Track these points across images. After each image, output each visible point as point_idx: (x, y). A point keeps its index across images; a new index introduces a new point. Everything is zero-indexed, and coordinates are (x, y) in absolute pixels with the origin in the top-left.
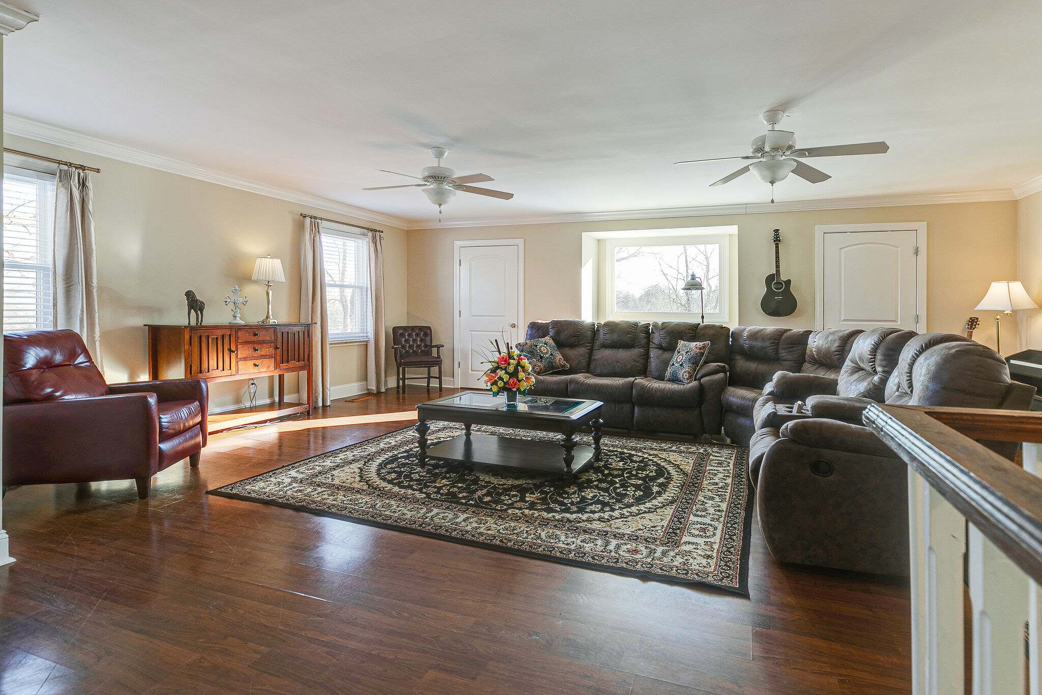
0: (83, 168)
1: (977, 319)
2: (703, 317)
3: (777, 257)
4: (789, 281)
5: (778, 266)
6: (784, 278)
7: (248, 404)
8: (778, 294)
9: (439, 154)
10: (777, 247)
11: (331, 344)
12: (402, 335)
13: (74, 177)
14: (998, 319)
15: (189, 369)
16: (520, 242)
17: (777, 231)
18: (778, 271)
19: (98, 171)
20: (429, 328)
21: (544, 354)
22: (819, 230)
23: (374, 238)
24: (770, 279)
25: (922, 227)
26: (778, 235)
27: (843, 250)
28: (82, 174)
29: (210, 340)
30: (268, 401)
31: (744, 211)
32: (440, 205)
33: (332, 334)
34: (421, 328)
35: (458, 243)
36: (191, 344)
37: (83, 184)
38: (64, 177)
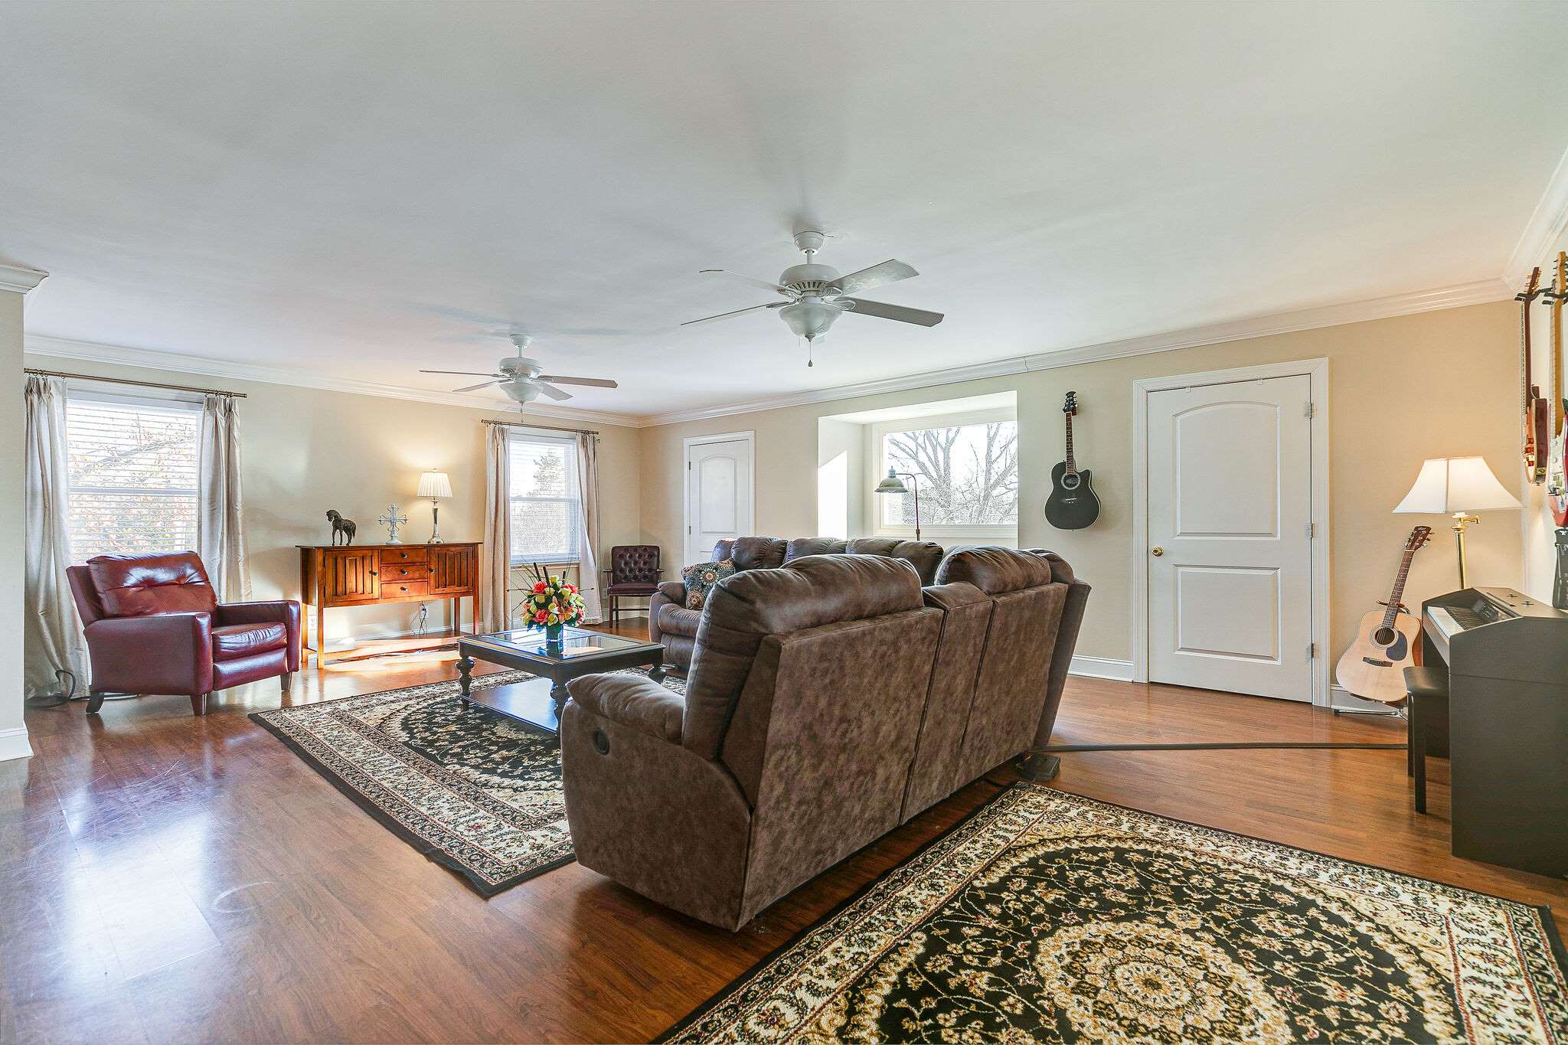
0: (229, 394)
1: (1428, 529)
2: (918, 532)
3: (1069, 436)
4: (1088, 472)
5: (1070, 450)
6: (1080, 466)
7: (417, 631)
8: (1070, 494)
9: (519, 343)
10: (1069, 420)
11: (514, 568)
12: (621, 556)
13: (220, 404)
14: (1458, 530)
15: (322, 591)
16: (750, 434)
17: (1071, 394)
18: (1070, 457)
19: (244, 396)
20: (657, 548)
21: (707, 581)
22: (1139, 387)
23: (584, 441)
24: (1058, 471)
25: (1320, 368)
26: (1072, 400)
27: (1180, 418)
28: (228, 401)
29: (347, 561)
30: (443, 629)
31: (1022, 368)
32: (522, 402)
33: (514, 556)
34: (645, 548)
35: (687, 441)
36: (324, 566)
37: (229, 411)
38: (211, 405)
